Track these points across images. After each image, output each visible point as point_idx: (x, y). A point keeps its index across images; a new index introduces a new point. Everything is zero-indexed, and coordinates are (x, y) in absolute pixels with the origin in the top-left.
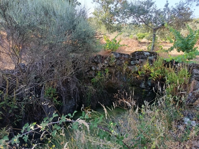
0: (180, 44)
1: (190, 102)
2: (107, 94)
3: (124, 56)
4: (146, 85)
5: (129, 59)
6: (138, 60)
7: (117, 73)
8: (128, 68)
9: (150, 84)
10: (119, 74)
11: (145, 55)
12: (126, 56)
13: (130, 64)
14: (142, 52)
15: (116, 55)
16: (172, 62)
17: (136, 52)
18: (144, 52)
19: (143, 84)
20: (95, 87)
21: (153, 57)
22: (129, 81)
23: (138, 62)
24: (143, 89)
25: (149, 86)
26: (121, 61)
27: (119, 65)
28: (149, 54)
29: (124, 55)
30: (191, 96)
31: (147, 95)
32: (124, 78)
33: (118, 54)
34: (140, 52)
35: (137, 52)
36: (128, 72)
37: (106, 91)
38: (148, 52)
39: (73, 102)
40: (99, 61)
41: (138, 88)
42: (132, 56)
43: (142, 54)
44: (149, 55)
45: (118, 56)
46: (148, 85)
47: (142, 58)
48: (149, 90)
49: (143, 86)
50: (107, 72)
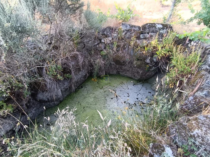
0: (204, 15)
1: (186, 107)
2: (115, 66)
3: (134, 28)
4: (151, 61)
5: (138, 32)
6: (148, 33)
7: (126, 46)
8: (136, 42)
9: (155, 60)
10: (127, 47)
11: (157, 28)
12: (137, 29)
13: (138, 38)
14: (154, 24)
15: (127, 26)
16: (185, 39)
17: (147, 24)
18: (156, 24)
19: (149, 59)
20: (104, 59)
21: (165, 30)
22: (136, 55)
23: (148, 36)
24: (148, 64)
25: (154, 62)
26: (131, 33)
27: (128, 38)
28: (161, 26)
29: (135, 26)
30: (191, 101)
31: (150, 70)
32: (132, 52)
33: (129, 26)
34: (151, 24)
35: (149, 24)
36: (136, 46)
37: (114, 63)
38: (161, 24)
39: (83, 73)
40: (108, 34)
41: (143, 62)
42: (142, 29)
43: (154, 27)
44: (162, 28)
45: (128, 28)
46: (153, 60)
47: (153, 32)
48: (153, 65)
49: (148, 61)
50: (115, 46)
